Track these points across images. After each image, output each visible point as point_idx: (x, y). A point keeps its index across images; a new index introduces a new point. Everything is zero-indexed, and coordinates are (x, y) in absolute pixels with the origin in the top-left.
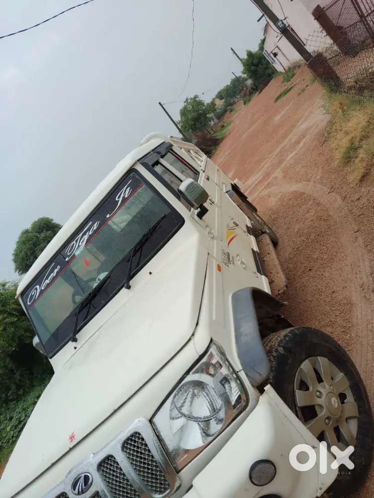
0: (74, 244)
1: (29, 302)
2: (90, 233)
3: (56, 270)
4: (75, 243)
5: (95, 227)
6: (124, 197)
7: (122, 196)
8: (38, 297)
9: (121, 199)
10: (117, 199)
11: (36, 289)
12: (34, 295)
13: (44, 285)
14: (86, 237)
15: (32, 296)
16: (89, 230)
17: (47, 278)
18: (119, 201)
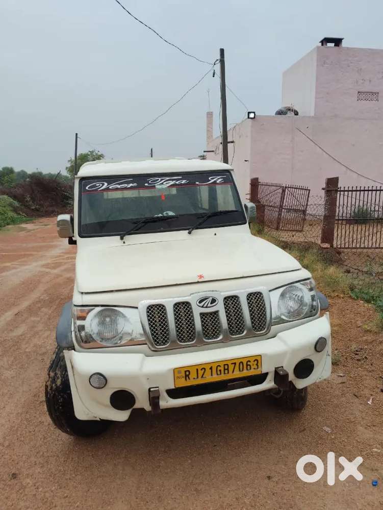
0: (158, 180)
1: (89, 188)
2: (177, 183)
3: (131, 185)
4: (160, 180)
5: (184, 182)
6: (215, 181)
7: (215, 179)
8: (102, 190)
9: (213, 181)
10: (210, 178)
11: (103, 184)
12: (97, 186)
13: (114, 186)
14: (172, 183)
15: (95, 186)
16: (177, 180)
17: (119, 184)
18: (210, 181)
